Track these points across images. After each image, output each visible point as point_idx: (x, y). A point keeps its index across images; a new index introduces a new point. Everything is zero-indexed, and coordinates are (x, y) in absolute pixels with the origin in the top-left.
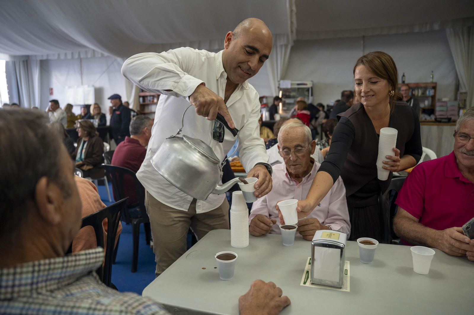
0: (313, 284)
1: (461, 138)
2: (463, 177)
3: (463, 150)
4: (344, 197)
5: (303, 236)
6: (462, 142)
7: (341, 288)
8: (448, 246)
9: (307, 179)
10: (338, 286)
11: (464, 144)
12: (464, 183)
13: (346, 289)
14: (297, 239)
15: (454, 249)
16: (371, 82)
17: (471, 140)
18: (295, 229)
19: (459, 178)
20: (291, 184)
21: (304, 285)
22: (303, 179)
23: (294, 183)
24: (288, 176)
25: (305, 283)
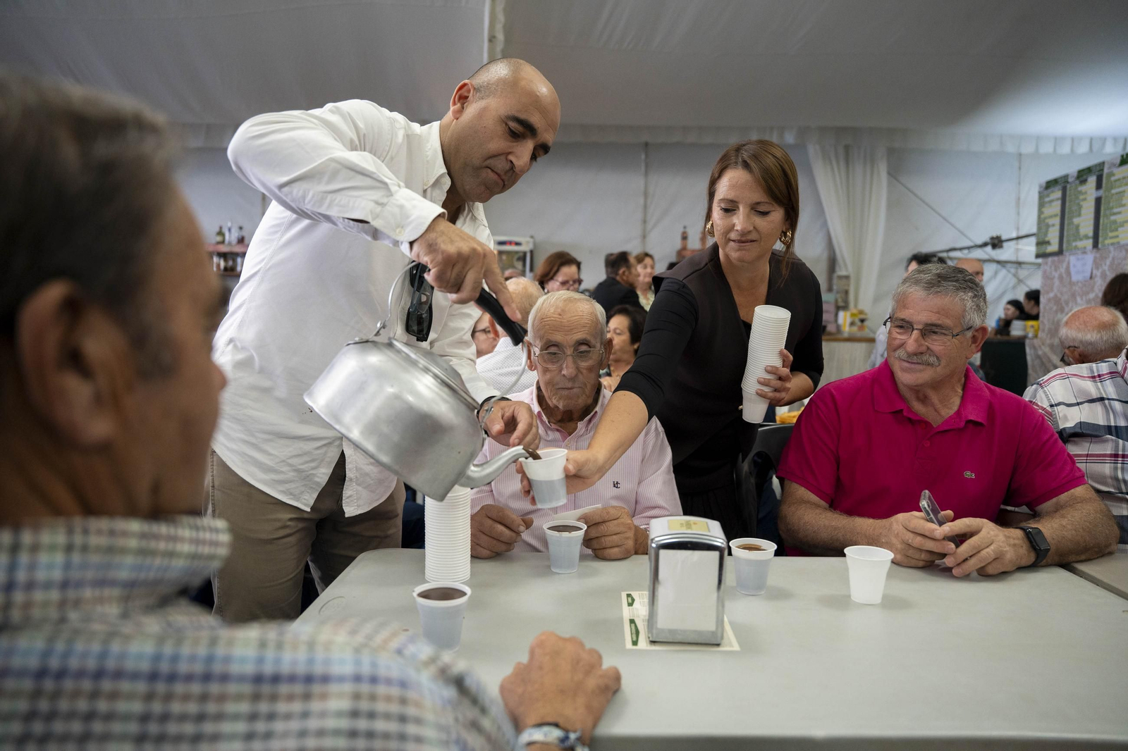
0: (653, 642)
1: (898, 330)
2: (909, 409)
3: (901, 353)
4: (668, 467)
5: (594, 550)
6: (899, 337)
7: (718, 645)
8: (899, 546)
9: (587, 426)
10: (710, 642)
11: (904, 341)
12: (910, 420)
13: (731, 646)
14: (583, 557)
15: (911, 552)
16: (755, 209)
17: (915, 332)
18: (581, 533)
19: (902, 410)
20: (550, 438)
21: (635, 647)
22: (581, 425)
23: (558, 435)
24: (545, 418)
25: (635, 643)
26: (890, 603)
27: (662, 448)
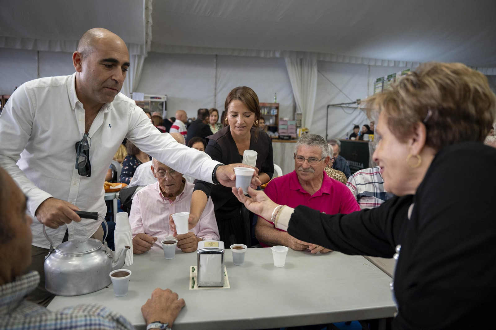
0: (200, 287)
1: (299, 160)
2: (303, 189)
3: (301, 168)
4: (213, 212)
5: (181, 249)
6: (300, 162)
7: (223, 286)
8: (294, 243)
9: (180, 197)
10: (220, 286)
11: (301, 164)
12: (303, 193)
13: (227, 287)
14: (177, 252)
15: (298, 245)
16: (245, 115)
17: (306, 160)
18: (176, 244)
19: (299, 190)
20: (165, 203)
21: (193, 289)
22: (177, 197)
23: (168, 201)
24: (162, 195)
25: (193, 287)
26: (288, 266)
27: (210, 204)
